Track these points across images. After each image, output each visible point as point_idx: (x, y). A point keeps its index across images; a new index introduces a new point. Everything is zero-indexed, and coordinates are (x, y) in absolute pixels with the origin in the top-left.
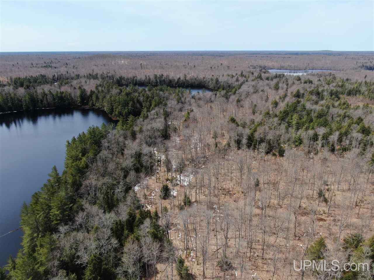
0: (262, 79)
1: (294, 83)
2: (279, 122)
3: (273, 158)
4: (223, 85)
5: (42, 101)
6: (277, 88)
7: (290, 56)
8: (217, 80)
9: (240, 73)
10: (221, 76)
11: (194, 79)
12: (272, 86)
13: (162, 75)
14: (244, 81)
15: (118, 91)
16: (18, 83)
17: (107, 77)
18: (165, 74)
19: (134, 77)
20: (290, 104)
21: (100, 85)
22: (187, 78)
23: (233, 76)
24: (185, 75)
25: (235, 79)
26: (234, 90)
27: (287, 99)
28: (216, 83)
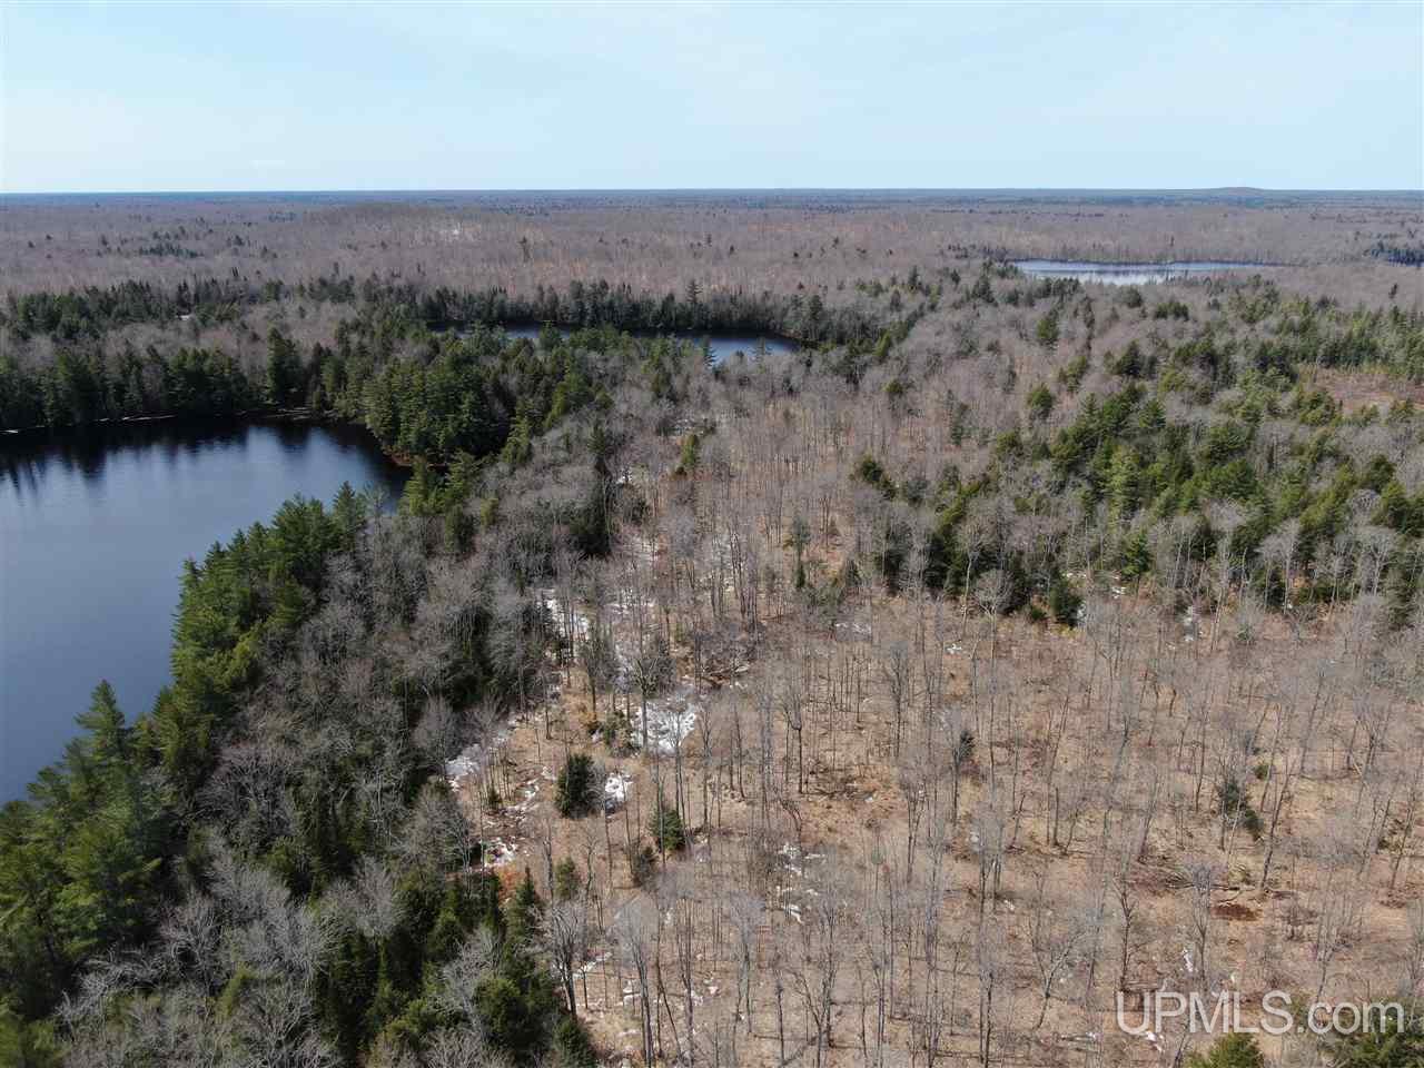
0: (990, 300)
1: (1115, 317)
2: (1057, 478)
3: (1034, 629)
4: (841, 326)
5: (121, 389)
6: (1048, 336)
7: (1100, 209)
8: (816, 305)
9: (906, 278)
10: (832, 289)
11: (728, 300)
12: (1031, 331)
13: (604, 285)
14: (921, 307)
15: (424, 347)
16: (40, 315)
17: (390, 290)
18: (615, 281)
19: (495, 293)
20: (1101, 403)
21: (357, 326)
22: (702, 298)
23: (878, 290)
24: (693, 286)
25: (885, 299)
26: (879, 346)
27: (1089, 384)
28: (814, 315)
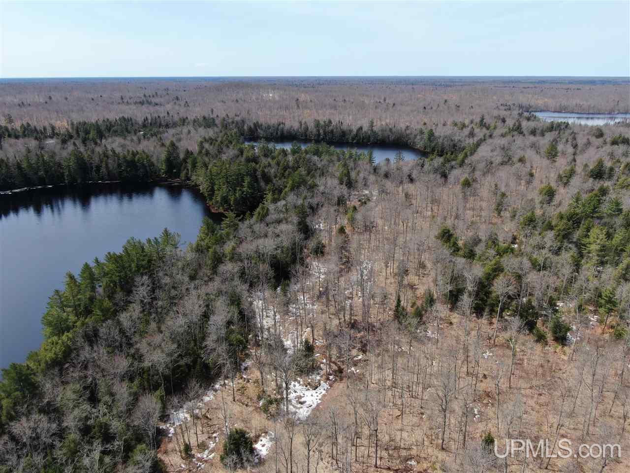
0: (521, 133)
1: (589, 143)
4: (443, 144)
6: (552, 154)
7: (580, 86)
8: (431, 134)
9: (478, 120)
10: (440, 126)
11: (388, 130)
12: (543, 150)
13: (330, 122)
14: (484, 136)
15: (236, 152)
18: (335, 120)
20: (583, 197)
22: (375, 129)
23: (464, 126)
24: (372, 123)
25: (466, 131)
26: (461, 156)
27: (576, 181)
28: (429, 139)
